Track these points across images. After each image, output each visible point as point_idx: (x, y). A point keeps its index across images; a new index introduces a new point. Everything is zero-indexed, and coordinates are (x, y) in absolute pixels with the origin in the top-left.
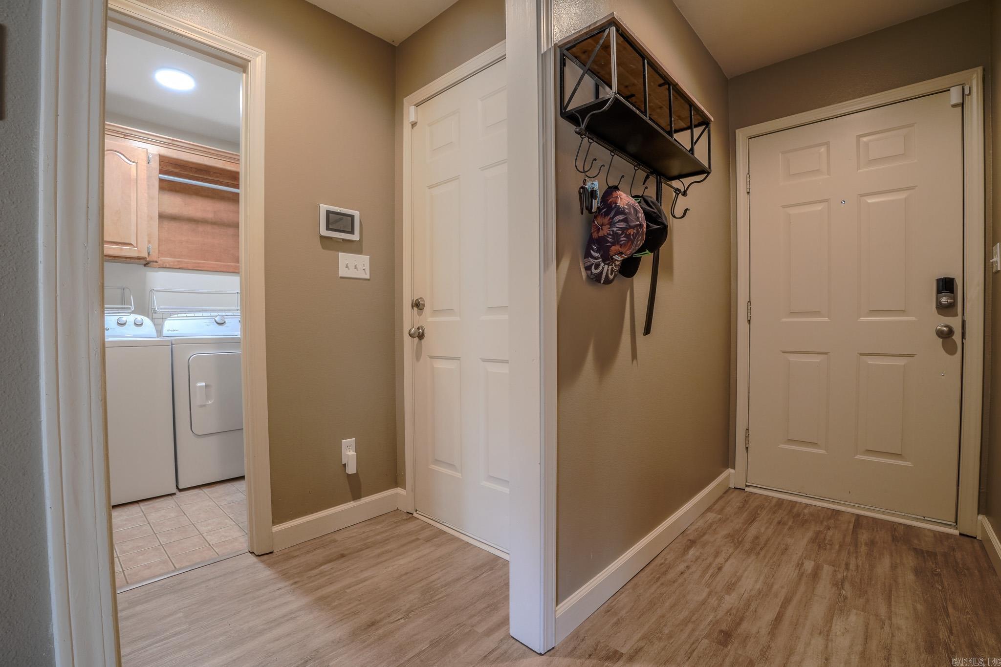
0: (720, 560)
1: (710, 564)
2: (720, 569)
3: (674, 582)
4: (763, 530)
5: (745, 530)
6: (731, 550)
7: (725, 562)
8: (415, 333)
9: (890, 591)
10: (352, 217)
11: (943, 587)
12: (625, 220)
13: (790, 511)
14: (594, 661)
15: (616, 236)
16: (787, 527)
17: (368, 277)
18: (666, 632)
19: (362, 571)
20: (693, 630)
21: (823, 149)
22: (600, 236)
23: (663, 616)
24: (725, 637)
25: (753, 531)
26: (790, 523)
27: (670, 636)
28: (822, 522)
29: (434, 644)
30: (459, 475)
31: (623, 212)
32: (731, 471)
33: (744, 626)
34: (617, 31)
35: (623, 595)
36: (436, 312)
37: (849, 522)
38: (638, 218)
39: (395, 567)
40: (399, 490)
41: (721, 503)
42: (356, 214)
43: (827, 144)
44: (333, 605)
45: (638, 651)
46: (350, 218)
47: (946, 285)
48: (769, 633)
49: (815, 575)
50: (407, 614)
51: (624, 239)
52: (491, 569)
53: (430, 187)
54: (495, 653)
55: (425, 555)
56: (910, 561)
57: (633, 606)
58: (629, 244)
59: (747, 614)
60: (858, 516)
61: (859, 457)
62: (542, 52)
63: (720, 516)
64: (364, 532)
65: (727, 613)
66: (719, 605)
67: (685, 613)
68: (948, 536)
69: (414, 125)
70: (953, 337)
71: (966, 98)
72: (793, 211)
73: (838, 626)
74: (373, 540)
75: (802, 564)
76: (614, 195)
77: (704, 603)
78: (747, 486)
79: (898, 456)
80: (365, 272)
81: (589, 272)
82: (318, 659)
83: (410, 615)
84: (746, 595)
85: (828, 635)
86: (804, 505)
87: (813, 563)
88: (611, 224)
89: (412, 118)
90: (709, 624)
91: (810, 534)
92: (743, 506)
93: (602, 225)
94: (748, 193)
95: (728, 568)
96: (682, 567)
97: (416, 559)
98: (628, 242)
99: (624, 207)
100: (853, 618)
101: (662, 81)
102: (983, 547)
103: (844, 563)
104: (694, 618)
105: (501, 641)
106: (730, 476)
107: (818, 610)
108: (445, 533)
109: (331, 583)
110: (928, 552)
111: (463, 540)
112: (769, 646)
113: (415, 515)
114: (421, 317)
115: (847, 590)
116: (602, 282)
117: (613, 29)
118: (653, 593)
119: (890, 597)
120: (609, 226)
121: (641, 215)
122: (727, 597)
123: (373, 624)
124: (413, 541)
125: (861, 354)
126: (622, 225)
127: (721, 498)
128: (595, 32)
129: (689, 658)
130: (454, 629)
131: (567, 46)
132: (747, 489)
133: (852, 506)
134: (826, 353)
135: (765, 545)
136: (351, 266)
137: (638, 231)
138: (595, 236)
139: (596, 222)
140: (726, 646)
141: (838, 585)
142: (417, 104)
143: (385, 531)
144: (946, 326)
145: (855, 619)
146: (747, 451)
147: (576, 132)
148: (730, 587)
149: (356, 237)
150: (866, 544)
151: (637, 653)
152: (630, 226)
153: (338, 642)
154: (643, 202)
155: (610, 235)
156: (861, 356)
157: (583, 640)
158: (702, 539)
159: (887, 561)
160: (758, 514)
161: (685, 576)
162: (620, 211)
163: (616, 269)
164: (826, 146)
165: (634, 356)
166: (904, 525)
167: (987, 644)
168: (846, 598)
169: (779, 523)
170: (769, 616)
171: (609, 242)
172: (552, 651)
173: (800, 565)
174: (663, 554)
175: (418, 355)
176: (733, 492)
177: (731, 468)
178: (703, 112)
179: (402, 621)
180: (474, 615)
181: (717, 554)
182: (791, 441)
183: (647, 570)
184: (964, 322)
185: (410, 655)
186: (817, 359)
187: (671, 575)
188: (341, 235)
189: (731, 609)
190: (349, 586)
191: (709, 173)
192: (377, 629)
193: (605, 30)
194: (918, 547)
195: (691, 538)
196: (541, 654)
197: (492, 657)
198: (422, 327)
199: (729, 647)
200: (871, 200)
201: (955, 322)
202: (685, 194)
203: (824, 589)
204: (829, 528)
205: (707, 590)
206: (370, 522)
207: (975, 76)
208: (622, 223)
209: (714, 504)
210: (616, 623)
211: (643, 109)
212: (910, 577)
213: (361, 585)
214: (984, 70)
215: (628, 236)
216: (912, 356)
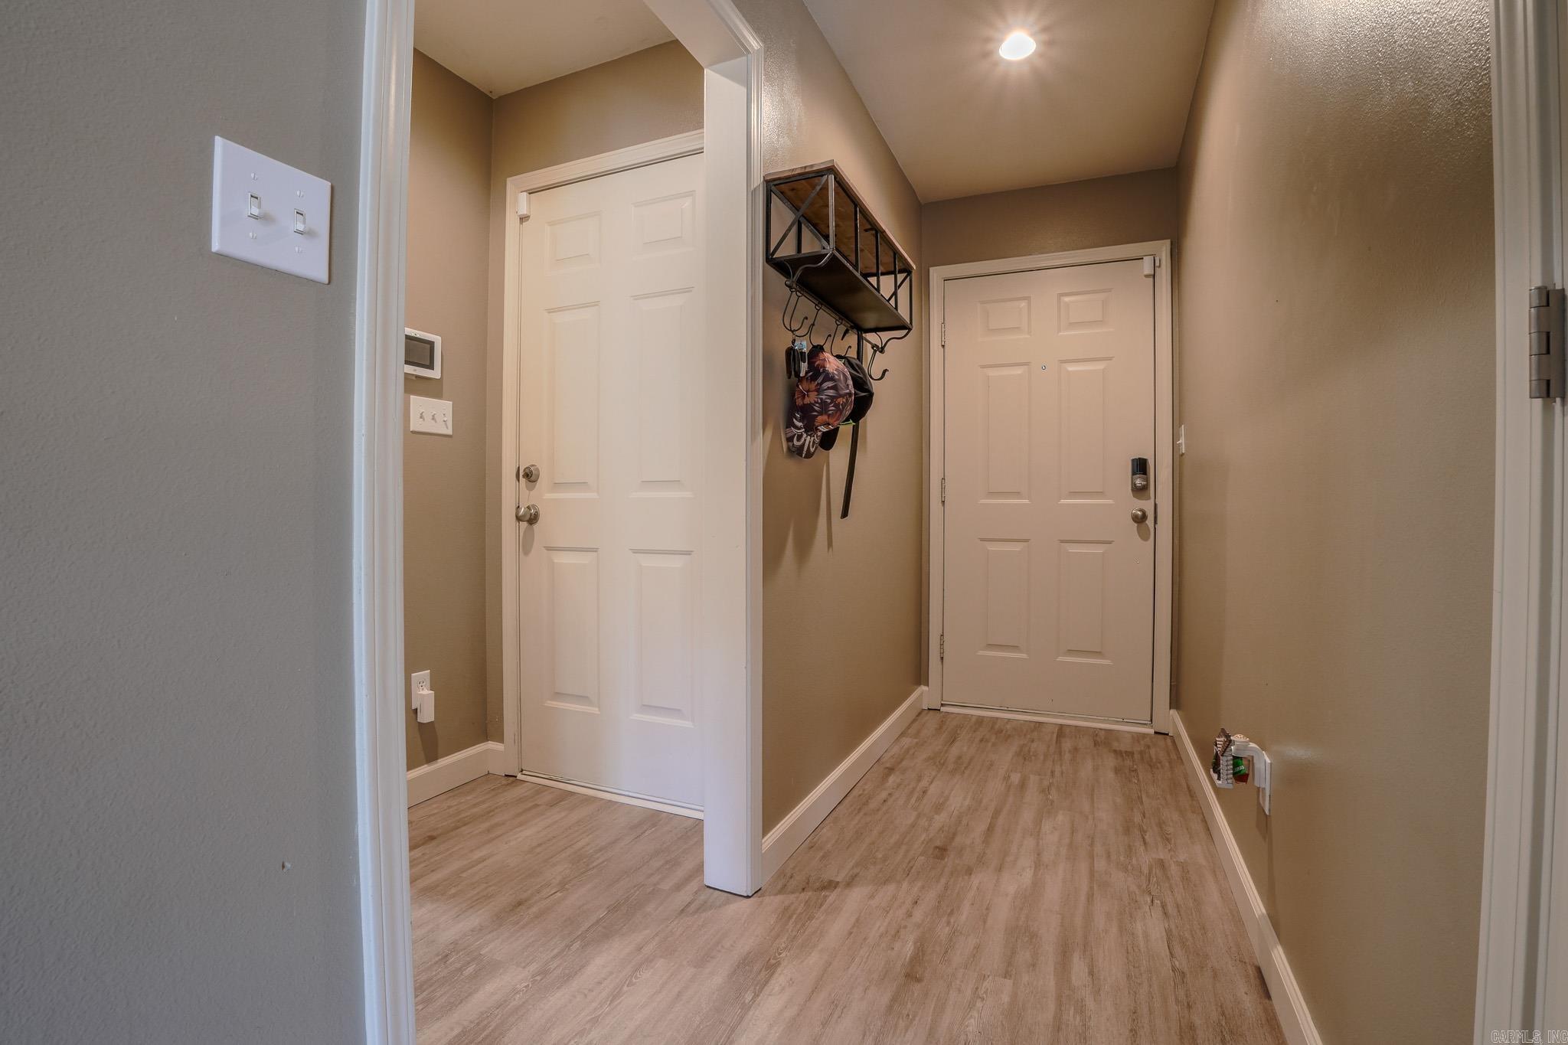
0: (924, 783)
1: (914, 789)
2: (924, 792)
3: (878, 810)
4: (965, 749)
5: (946, 752)
6: (934, 773)
7: (930, 785)
8: (524, 516)
9: (1093, 790)
10: (431, 344)
11: (1138, 780)
12: (835, 388)
13: (992, 728)
14: (810, 893)
15: (824, 405)
16: (990, 744)
17: (449, 432)
18: (880, 856)
19: (472, 851)
20: (907, 851)
21: (1023, 304)
22: (805, 403)
23: (873, 843)
24: (942, 851)
25: (954, 751)
26: (993, 740)
27: (885, 859)
28: (1025, 735)
29: (613, 909)
30: (595, 710)
31: (832, 379)
32: (924, 688)
33: (958, 840)
34: (835, 178)
35: (825, 830)
36: (557, 486)
37: (1053, 733)
38: (848, 385)
39: (520, 839)
40: (491, 745)
41: (916, 726)
42: (437, 339)
43: (1027, 299)
44: (450, 893)
45: (854, 877)
46: (428, 346)
47: (1140, 466)
48: (983, 842)
49: (1023, 785)
50: (563, 886)
51: (833, 408)
52: (654, 825)
53: (550, 311)
54: (693, 905)
55: (556, 822)
56: (1110, 761)
57: (838, 839)
58: (838, 414)
59: (959, 828)
60: (1061, 726)
61: (1060, 659)
62: (752, 188)
63: (916, 740)
64: (449, 807)
65: (939, 831)
66: (930, 826)
67: (896, 837)
68: (1144, 736)
69: (523, 219)
70: (1147, 522)
71: (1157, 269)
72: (993, 373)
73: (1047, 826)
74: (469, 814)
75: (1009, 777)
76: (821, 356)
77: (913, 826)
78: (942, 705)
79: (1098, 654)
80: (446, 425)
81: (791, 444)
82: (462, 950)
83: (567, 886)
84: (956, 812)
85: (1039, 835)
86: (1006, 721)
87: (1019, 775)
88: (819, 391)
89: (523, 210)
90: (923, 843)
91: (1014, 749)
92: (941, 727)
93: (808, 391)
94: (943, 346)
95: (933, 790)
96: (884, 795)
97: (546, 828)
98: (836, 413)
99: (833, 373)
100: (1060, 817)
101: (869, 227)
102: (1174, 742)
103: (1050, 771)
104: (906, 840)
105: (696, 893)
106: (924, 695)
107: (1027, 816)
108: (572, 794)
109: (433, 871)
110: (1126, 752)
111: (603, 799)
112: (984, 853)
113: (520, 776)
114: (531, 492)
115: (1054, 795)
116: (804, 455)
117: (832, 177)
118: (857, 824)
119: (1092, 795)
120: (816, 393)
121: (850, 382)
122: (937, 817)
123: (520, 904)
124: (530, 809)
125: (1062, 541)
126: (831, 393)
127: (914, 721)
128: (810, 176)
129: (908, 874)
130: (632, 891)
131: (776, 183)
132: (943, 709)
133: (1055, 716)
134: (1026, 541)
135: (969, 764)
136: (428, 417)
137: (847, 400)
138: (799, 402)
139: (800, 387)
140: (943, 859)
141: (1045, 791)
142: (531, 190)
143: (483, 802)
144: (1140, 510)
145: (1061, 818)
146: (942, 662)
147: (786, 285)
148: (938, 808)
149: (435, 374)
150: (1070, 751)
151: (853, 879)
152: (838, 393)
153: (481, 930)
154: (847, 363)
155: (817, 403)
156: (1062, 544)
157: (791, 877)
158: (900, 766)
159: (1089, 765)
160: (958, 734)
161: (890, 802)
162: (829, 377)
163: (817, 441)
164: (1026, 301)
165: (830, 544)
166: (1105, 730)
167: (1172, 820)
168: (1052, 802)
169: (981, 741)
170: (981, 827)
171: (816, 411)
172: (760, 893)
173: (1007, 778)
174: (859, 784)
175: (526, 546)
176: (927, 713)
177: (925, 685)
178: (906, 260)
179: (559, 894)
180: (652, 874)
181: (919, 779)
182: (990, 646)
183: (847, 801)
184: (1155, 505)
185: (587, 925)
186: (1017, 547)
187: (873, 805)
188: (415, 370)
189: (943, 827)
190: (463, 870)
191: (910, 330)
192: (529, 908)
193: (823, 175)
194: (1118, 749)
195: (888, 765)
196: (748, 897)
197: (693, 907)
198: (534, 506)
199: (946, 860)
200: (1071, 368)
201: (1148, 506)
202: (882, 350)
203: (1032, 795)
204: (1033, 741)
205: (915, 814)
206: (451, 794)
207: (1164, 248)
208: (832, 391)
209: (908, 727)
210: (823, 857)
211: (854, 262)
212: (1111, 775)
213: (480, 866)
214: (1172, 244)
215: (837, 406)
216: (1110, 542)
